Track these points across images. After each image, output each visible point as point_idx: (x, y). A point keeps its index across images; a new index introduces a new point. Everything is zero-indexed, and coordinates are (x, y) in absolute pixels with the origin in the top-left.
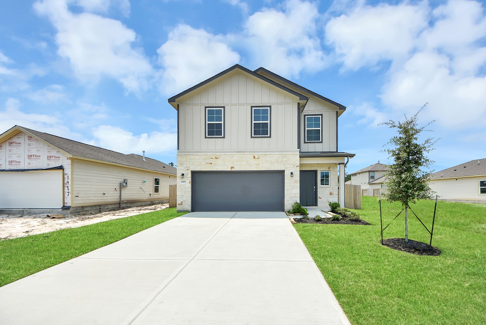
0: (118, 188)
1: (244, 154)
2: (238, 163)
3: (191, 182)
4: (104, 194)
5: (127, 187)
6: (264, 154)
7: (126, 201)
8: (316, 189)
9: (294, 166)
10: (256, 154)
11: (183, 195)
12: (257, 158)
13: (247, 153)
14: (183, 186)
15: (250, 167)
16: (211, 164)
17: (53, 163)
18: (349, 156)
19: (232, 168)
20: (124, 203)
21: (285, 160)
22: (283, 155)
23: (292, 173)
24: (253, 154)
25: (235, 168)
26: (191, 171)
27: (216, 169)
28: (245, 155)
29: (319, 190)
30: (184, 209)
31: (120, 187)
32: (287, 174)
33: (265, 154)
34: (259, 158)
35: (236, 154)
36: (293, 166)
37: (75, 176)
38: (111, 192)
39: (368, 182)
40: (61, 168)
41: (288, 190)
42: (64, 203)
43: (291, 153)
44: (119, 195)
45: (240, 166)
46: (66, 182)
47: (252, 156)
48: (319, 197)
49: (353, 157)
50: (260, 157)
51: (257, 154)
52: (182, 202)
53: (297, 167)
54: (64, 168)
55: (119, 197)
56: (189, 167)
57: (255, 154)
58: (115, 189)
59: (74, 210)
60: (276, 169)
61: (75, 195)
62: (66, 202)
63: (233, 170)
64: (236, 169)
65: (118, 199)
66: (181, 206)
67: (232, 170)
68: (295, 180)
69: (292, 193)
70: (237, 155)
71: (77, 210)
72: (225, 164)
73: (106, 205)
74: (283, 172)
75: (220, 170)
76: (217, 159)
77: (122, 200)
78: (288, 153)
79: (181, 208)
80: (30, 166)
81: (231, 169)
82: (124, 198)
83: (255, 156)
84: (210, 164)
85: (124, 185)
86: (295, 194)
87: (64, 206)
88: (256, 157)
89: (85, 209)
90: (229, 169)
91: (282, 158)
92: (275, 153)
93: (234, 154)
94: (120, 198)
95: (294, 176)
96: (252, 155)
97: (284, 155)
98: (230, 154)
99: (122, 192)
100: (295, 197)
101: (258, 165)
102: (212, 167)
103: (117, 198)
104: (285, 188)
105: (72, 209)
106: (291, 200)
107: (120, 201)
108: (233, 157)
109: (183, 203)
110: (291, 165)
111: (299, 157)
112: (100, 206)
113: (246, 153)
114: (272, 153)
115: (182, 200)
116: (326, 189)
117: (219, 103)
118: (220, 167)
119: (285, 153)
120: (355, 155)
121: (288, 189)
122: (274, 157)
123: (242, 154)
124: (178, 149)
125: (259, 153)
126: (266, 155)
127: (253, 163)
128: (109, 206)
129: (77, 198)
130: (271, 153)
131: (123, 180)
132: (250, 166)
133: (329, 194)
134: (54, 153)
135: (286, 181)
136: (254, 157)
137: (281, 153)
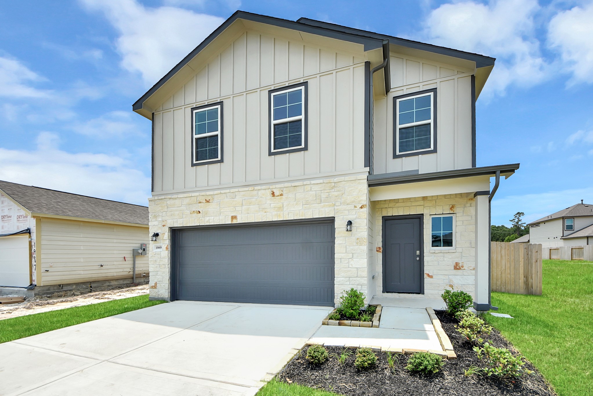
0: (129, 256)
1: (253, 189)
2: (244, 207)
3: (169, 247)
4: (102, 266)
5: (146, 255)
6: (292, 186)
7: (145, 274)
8: (421, 256)
9: (355, 207)
10: (276, 188)
11: (157, 271)
12: (278, 196)
13: (259, 188)
14: (158, 254)
15: (266, 214)
16: (200, 212)
17: (21, 224)
18: (502, 172)
19: (234, 217)
20: (142, 277)
21: (336, 194)
22: (330, 184)
23: (350, 223)
24: (271, 187)
25: (238, 218)
26: (170, 228)
27: (207, 222)
28: (256, 190)
29: (427, 259)
30: (159, 295)
31: (133, 255)
32: (340, 225)
33: (293, 184)
34: (281, 195)
35: (240, 189)
36: (352, 207)
37: (43, 242)
38: (115, 263)
39: (562, 236)
40: (28, 231)
41: (341, 261)
42: (31, 280)
43: (347, 178)
44: (131, 266)
45: (248, 213)
46: (33, 251)
47: (269, 192)
48: (428, 275)
49: (513, 171)
50: (284, 193)
51: (278, 186)
52: (156, 282)
53: (361, 208)
54: (31, 231)
55: (132, 269)
56: (166, 221)
57: (274, 186)
58: (124, 257)
59: (43, 291)
60: (316, 216)
61: (43, 270)
62: (33, 279)
63: (235, 222)
64: (240, 220)
65: (129, 273)
66: (154, 290)
67: (233, 223)
68: (358, 239)
69: (350, 267)
70: (242, 192)
71: (49, 290)
72: (222, 211)
73: (107, 281)
74: (331, 221)
75: (213, 224)
76: (209, 202)
77: (136, 272)
78: (342, 178)
79: (154, 295)
80: (3, 230)
81: (232, 221)
82: (141, 271)
83: (275, 191)
84: (197, 213)
85: (139, 252)
86: (357, 270)
87: (31, 285)
88: (277, 193)
89: (65, 288)
90: (229, 222)
91: (329, 191)
92: (313, 182)
93: (236, 190)
94: (134, 271)
95: (354, 229)
96: (270, 190)
97: (333, 184)
98: (228, 191)
99: (137, 262)
100: (357, 277)
101: (281, 208)
102: (201, 218)
103: (129, 270)
104: (336, 256)
105: (39, 289)
106: (348, 283)
107: (133, 274)
108: (236, 196)
109: (158, 285)
110: (348, 204)
111: (366, 186)
112: (90, 283)
113: (257, 188)
114: (308, 182)
115: (156, 281)
116: (444, 257)
117: (214, 97)
118: (213, 217)
119: (336, 180)
120: (517, 166)
121: (341, 259)
122: (312, 190)
123: (251, 188)
124: (152, 191)
125: (282, 185)
126: (296, 187)
127: (270, 205)
128: (112, 281)
129: (47, 273)
130: (305, 183)
131: (139, 245)
132: (265, 212)
133: (453, 268)
134: (23, 212)
135: (338, 241)
136: (273, 194)
137: (326, 181)
